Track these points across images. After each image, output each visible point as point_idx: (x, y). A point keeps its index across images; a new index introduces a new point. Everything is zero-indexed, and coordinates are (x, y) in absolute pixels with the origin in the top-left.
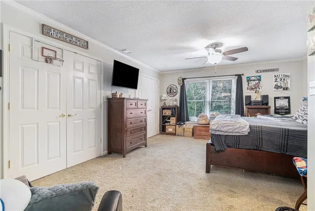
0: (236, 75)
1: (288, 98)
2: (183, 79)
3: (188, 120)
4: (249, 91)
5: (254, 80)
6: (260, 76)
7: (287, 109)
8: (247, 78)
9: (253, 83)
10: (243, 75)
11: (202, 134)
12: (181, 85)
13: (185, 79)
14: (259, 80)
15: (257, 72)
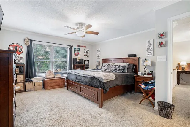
0: (69, 46)
1: (88, 61)
2: (31, 41)
3: (35, 76)
4: (75, 56)
5: (77, 50)
6: (79, 49)
7: (88, 66)
8: (74, 48)
9: (76, 52)
10: (72, 46)
11: (52, 85)
12: (28, 45)
13: (33, 40)
14: (79, 51)
15: (78, 46)
